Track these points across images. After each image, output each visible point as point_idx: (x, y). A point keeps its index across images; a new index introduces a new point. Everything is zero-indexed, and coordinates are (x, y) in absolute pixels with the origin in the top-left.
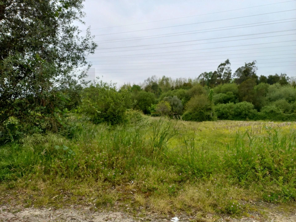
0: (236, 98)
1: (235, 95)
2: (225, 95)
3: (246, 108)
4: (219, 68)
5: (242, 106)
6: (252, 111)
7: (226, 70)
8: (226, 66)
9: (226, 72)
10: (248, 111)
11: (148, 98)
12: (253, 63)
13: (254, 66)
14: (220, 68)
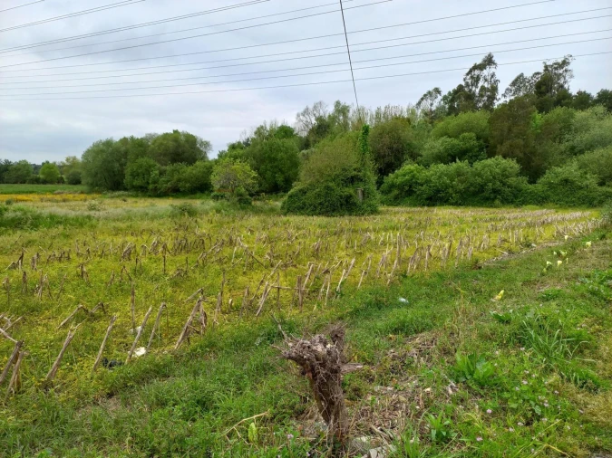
0: (481, 149)
1: (481, 141)
2: (455, 141)
3: (498, 174)
4: (468, 77)
5: (486, 169)
6: (512, 180)
7: (486, 80)
8: (486, 72)
9: (486, 85)
10: (501, 182)
11: (280, 155)
12: (565, 63)
13: (566, 71)
14: (472, 77)
